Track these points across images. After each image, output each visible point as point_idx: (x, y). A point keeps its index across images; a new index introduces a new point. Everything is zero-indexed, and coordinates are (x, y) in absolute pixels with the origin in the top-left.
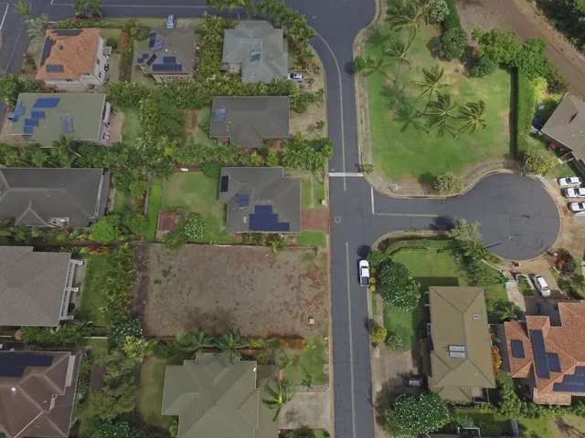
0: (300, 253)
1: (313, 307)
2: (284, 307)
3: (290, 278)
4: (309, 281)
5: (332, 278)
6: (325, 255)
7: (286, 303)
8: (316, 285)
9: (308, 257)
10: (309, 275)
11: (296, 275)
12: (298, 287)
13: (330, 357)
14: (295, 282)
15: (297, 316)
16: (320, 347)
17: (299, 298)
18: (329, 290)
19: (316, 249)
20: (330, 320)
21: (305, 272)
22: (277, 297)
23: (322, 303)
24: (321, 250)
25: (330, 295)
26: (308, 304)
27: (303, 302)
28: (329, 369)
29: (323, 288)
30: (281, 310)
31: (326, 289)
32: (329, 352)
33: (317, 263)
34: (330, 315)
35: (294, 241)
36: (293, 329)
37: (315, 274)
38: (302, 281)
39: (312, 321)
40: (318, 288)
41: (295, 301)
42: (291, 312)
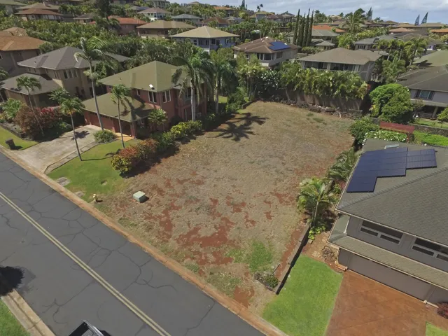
0: (279, 247)
1: (158, 212)
2: (196, 178)
4: (207, 231)
5: (178, 277)
6: (243, 298)
7: (199, 183)
8: (189, 239)
9: (259, 258)
10: (219, 238)
11: (236, 217)
12: (211, 210)
15: (168, 185)
18: (160, 256)
20: (111, 225)
21: (231, 234)
22: (218, 179)
23: (149, 228)
24: (264, 297)
25: (150, 249)
27: (180, 202)
29: (172, 244)
30: (194, 174)
31: (166, 252)
33: (236, 269)
34: (118, 228)
36: (156, 172)
37: (212, 249)
38: (218, 220)
39: (139, 195)
40: (181, 237)
41: (194, 194)
42: (181, 182)
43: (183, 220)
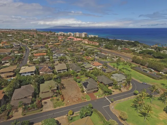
0: (83, 96)
2: (70, 96)
3: (77, 95)
5: (80, 103)
9: (83, 98)
11: (78, 96)
13: (61, 107)
14: (76, 97)
15: (68, 99)
16: (63, 105)
17: (73, 98)
19: (86, 98)
20: (70, 105)
21: (79, 98)
23: (74, 103)
24: (86, 99)
25: (76, 104)
26: (72, 100)
27: (72, 99)
28: (58, 108)
29: (77, 102)
32: (62, 107)
35: (85, 95)
36: (65, 98)
37: (80, 100)
42: (69, 97)
43: (75, 100)
